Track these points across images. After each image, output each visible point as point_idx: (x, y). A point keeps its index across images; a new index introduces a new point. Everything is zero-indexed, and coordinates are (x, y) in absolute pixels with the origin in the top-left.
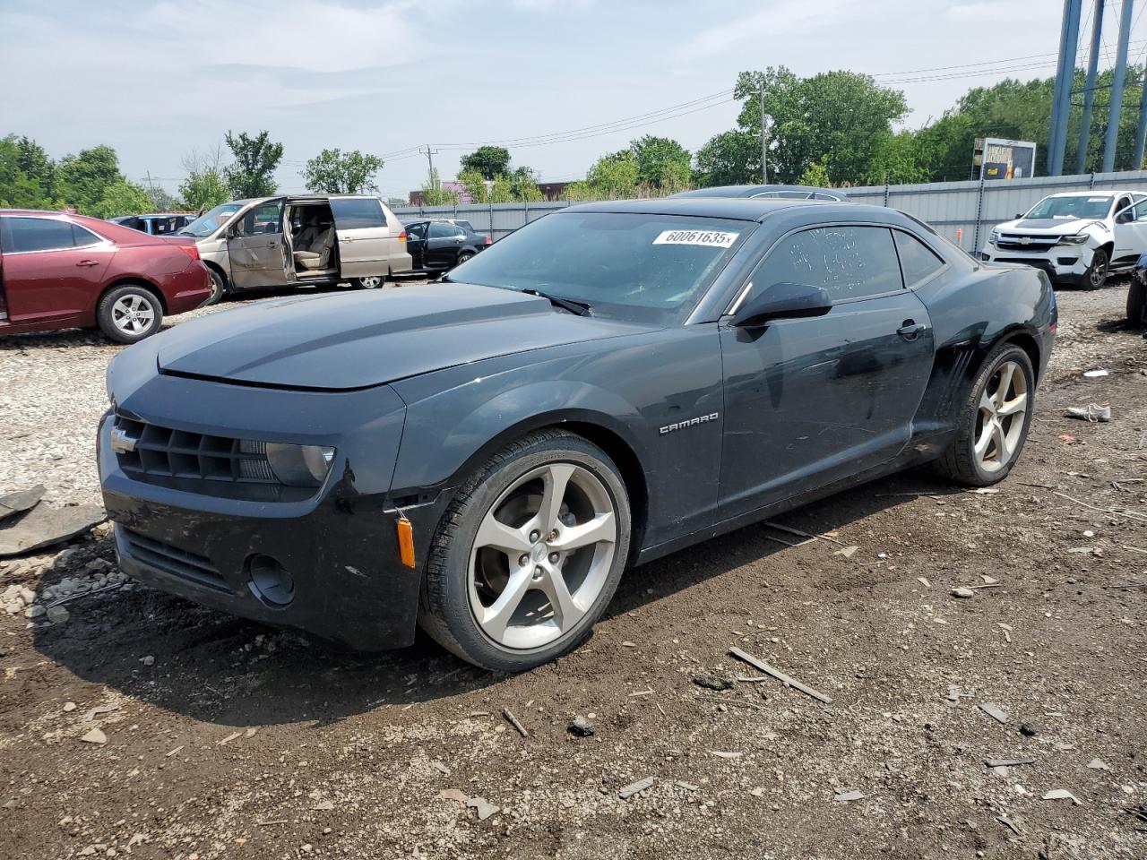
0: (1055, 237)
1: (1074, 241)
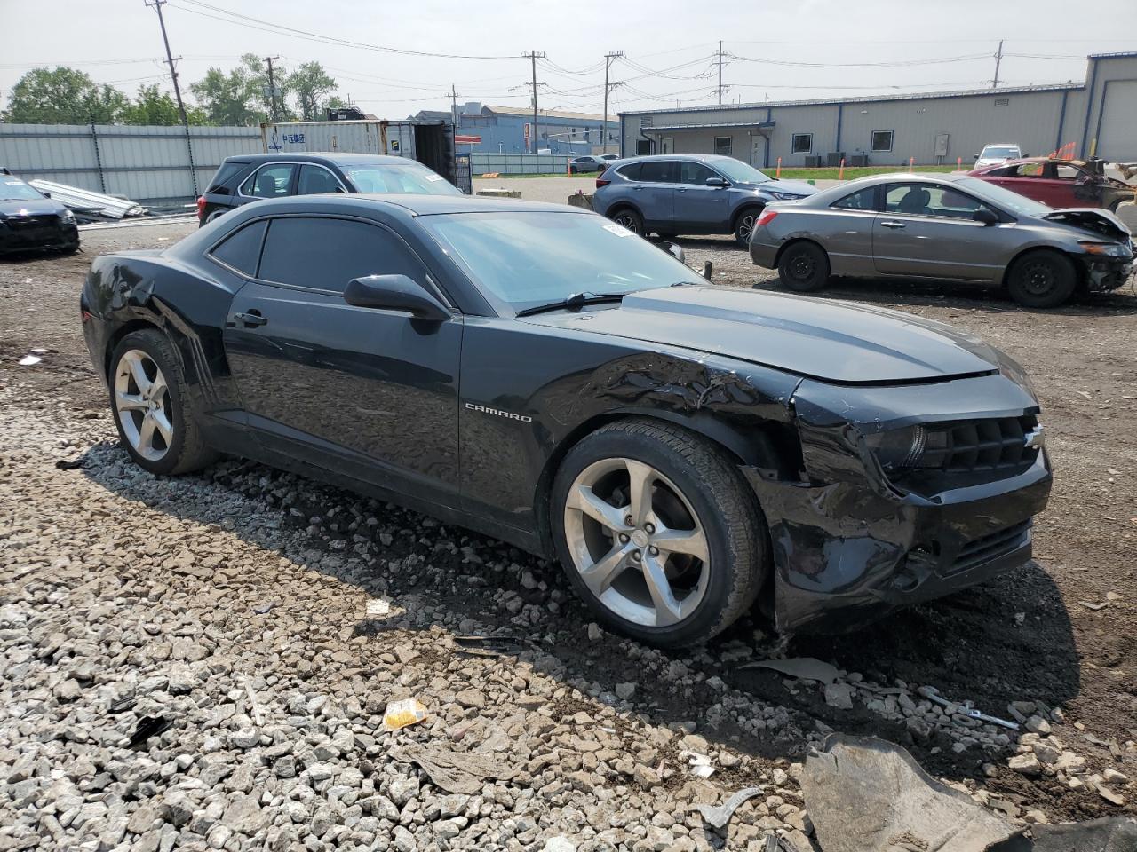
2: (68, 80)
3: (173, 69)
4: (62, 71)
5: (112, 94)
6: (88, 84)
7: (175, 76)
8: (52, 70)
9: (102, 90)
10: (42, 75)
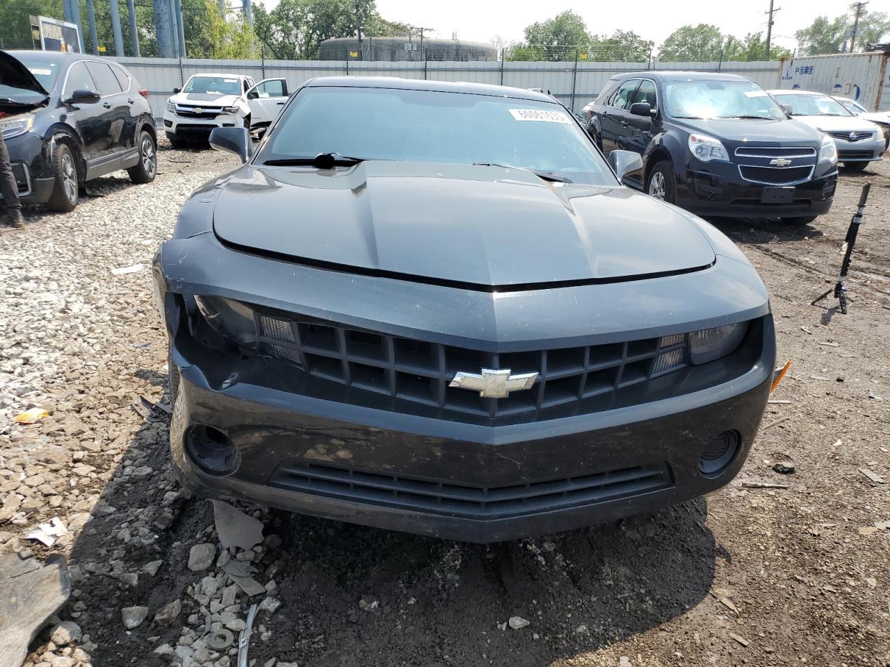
0: (219, 108)
1: (230, 111)
2: (705, 32)
3: (771, 18)
4: (702, 26)
5: (733, 43)
6: (718, 35)
7: (771, 23)
8: (695, 26)
9: (726, 40)
10: (687, 31)
